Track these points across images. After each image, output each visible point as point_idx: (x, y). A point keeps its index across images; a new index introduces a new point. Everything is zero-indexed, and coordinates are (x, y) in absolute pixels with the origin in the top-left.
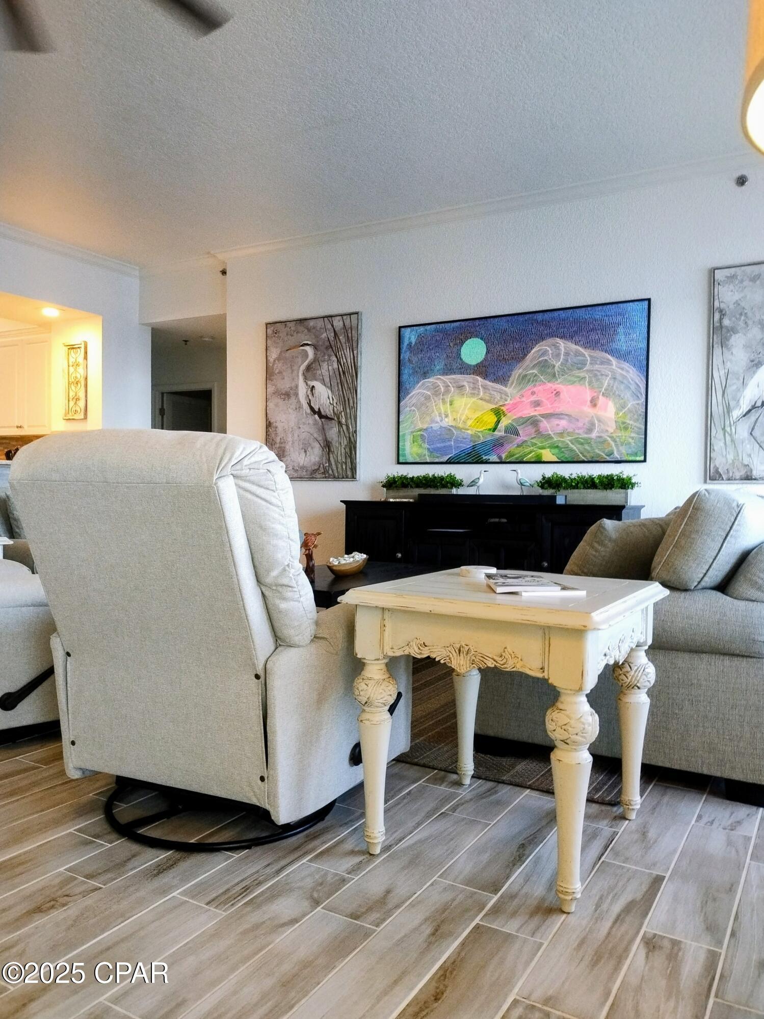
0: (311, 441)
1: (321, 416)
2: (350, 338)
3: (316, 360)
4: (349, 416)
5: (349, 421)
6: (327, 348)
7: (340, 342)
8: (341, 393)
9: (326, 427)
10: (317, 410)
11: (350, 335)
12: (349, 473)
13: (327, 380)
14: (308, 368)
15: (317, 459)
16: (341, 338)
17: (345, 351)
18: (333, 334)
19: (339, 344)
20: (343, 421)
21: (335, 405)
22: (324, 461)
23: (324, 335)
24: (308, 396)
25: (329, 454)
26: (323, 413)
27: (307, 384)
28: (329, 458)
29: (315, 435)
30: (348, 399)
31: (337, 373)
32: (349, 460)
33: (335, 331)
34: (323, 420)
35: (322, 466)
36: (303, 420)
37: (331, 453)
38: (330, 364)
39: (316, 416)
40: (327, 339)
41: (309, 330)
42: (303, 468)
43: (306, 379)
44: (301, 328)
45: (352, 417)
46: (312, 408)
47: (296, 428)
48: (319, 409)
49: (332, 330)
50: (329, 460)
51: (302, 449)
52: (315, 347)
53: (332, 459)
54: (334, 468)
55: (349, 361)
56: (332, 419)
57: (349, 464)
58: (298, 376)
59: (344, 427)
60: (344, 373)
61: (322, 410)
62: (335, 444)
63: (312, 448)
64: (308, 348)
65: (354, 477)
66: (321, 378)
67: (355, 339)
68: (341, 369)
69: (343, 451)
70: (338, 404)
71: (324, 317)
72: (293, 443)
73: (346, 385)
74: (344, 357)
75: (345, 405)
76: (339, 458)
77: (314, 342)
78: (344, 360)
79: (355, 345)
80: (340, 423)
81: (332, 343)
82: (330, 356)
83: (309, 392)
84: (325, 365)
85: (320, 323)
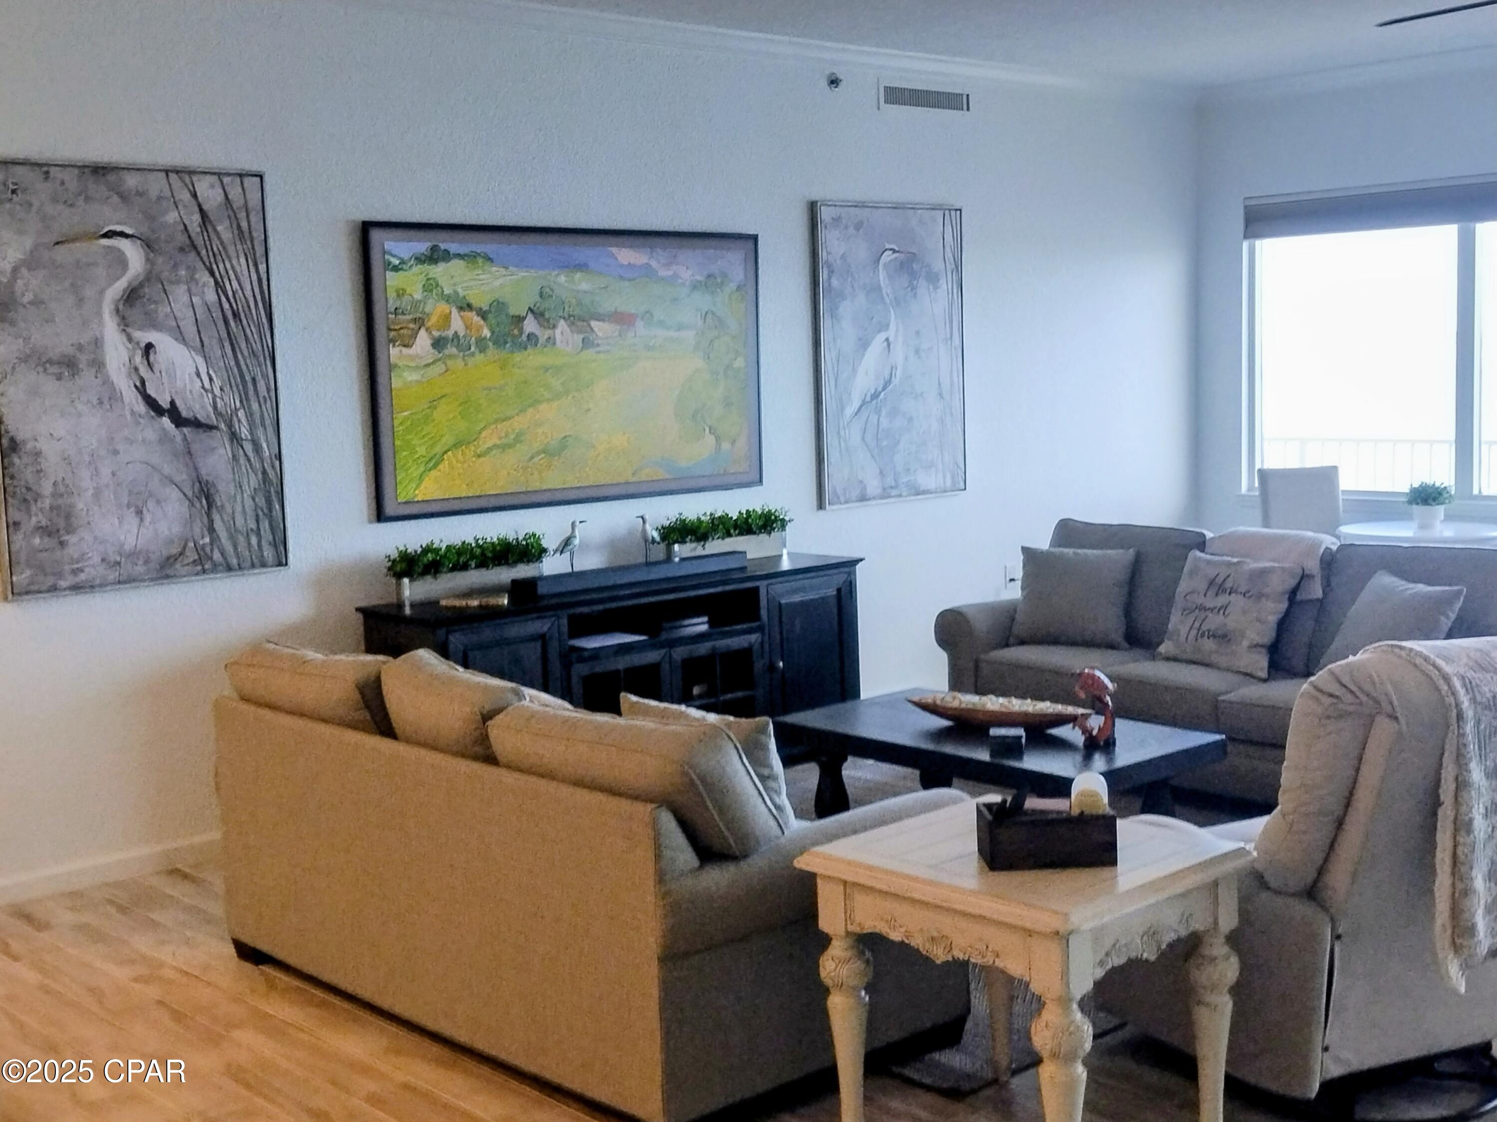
0: (155, 483)
1: (179, 420)
2: (247, 235)
3: (150, 277)
4: (258, 421)
5: (260, 433)
6: (182, 250)
7: (219, 238)
8: (233, 363)
9: (195, 447)
10: (166, 405)
11: (244, 224)
12: (268, 553)
13: (190, 330)
14: (132, 296)
15: (176, 529)
16: (220, 228)
17: (235, 262)
18: (197, 217)
19: (216, 242)
20: (244, 432)
21: (217, 391)
22: (197, 530)
23: (172, 217)
24: (136, 369)
25: (209, 514)
26: (184, 414)
27: (130, 339)
28: (211, 521)
29: (167, 469)
30: (254, 380)
31: (217, 314)
32: (265, 525)
33: (201, 210)
34: (185, 430)
35: (191, 544)
36: (126, 432)
37: (214, 511)
38: (194, 289)
39: (166, 421)
40: (182, 227)
41: (124, 197)
42: (133, 555)
43: (124, 323)
44: (97, 189)
45: (268, 422)
46: (151, 403)
47: (103, 452)
48: (172, 403)
49: (197, 209)
50: (211, 530)
51: (128, 506)
52: (148, 245)
53: (218, 525)
54: (229, 549)
55: (249, 287)
56: (211, 428)
57: (267, 535)
58: (99, 314)
59: (248, 447)
60: (236, 315)
61: (179, 403)
62: (224, 489)
63: (158, 502)
64: (123, 244)
65: (282, 561)
66: (174, 324)
67: (258, 235)
68: (226, 306)
69: (249, 503)
70: (227, 389)
71: (167, 172)
72: (97, 494)
73: (243, 345)
74: (233, 277)
75: (246, 394)
76: (240, 521)
77: (144, 230)
78: (235, 284)
79: (260, 250)
80: (234, 437)
81: (199, 242)
82: (192, 270)
83: (138, 359)
84: (179, 294)
85: (156, 185)
